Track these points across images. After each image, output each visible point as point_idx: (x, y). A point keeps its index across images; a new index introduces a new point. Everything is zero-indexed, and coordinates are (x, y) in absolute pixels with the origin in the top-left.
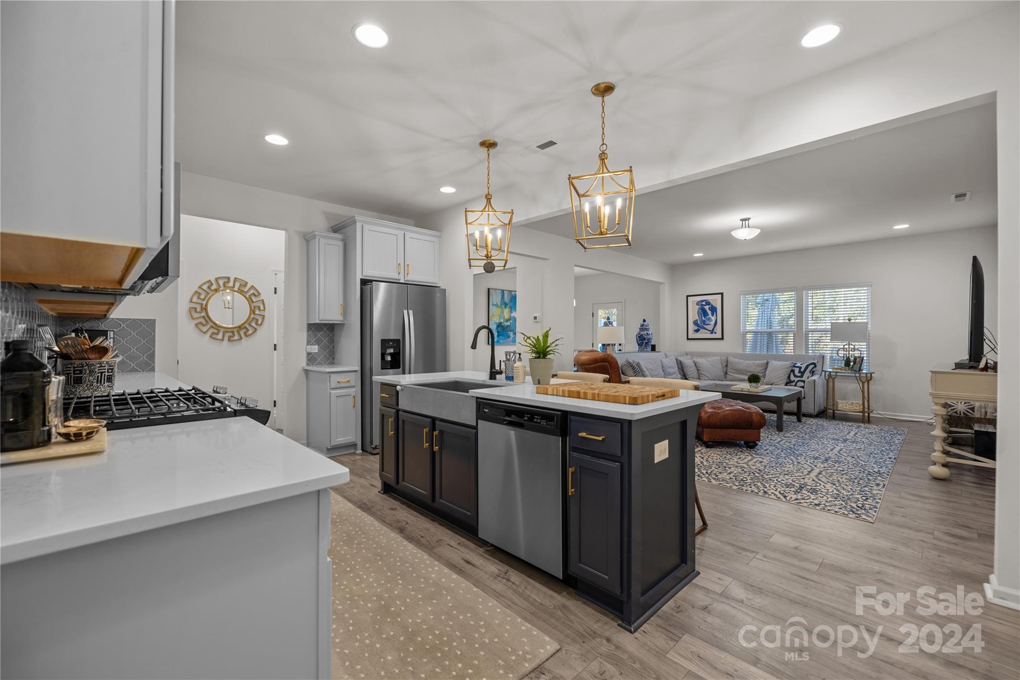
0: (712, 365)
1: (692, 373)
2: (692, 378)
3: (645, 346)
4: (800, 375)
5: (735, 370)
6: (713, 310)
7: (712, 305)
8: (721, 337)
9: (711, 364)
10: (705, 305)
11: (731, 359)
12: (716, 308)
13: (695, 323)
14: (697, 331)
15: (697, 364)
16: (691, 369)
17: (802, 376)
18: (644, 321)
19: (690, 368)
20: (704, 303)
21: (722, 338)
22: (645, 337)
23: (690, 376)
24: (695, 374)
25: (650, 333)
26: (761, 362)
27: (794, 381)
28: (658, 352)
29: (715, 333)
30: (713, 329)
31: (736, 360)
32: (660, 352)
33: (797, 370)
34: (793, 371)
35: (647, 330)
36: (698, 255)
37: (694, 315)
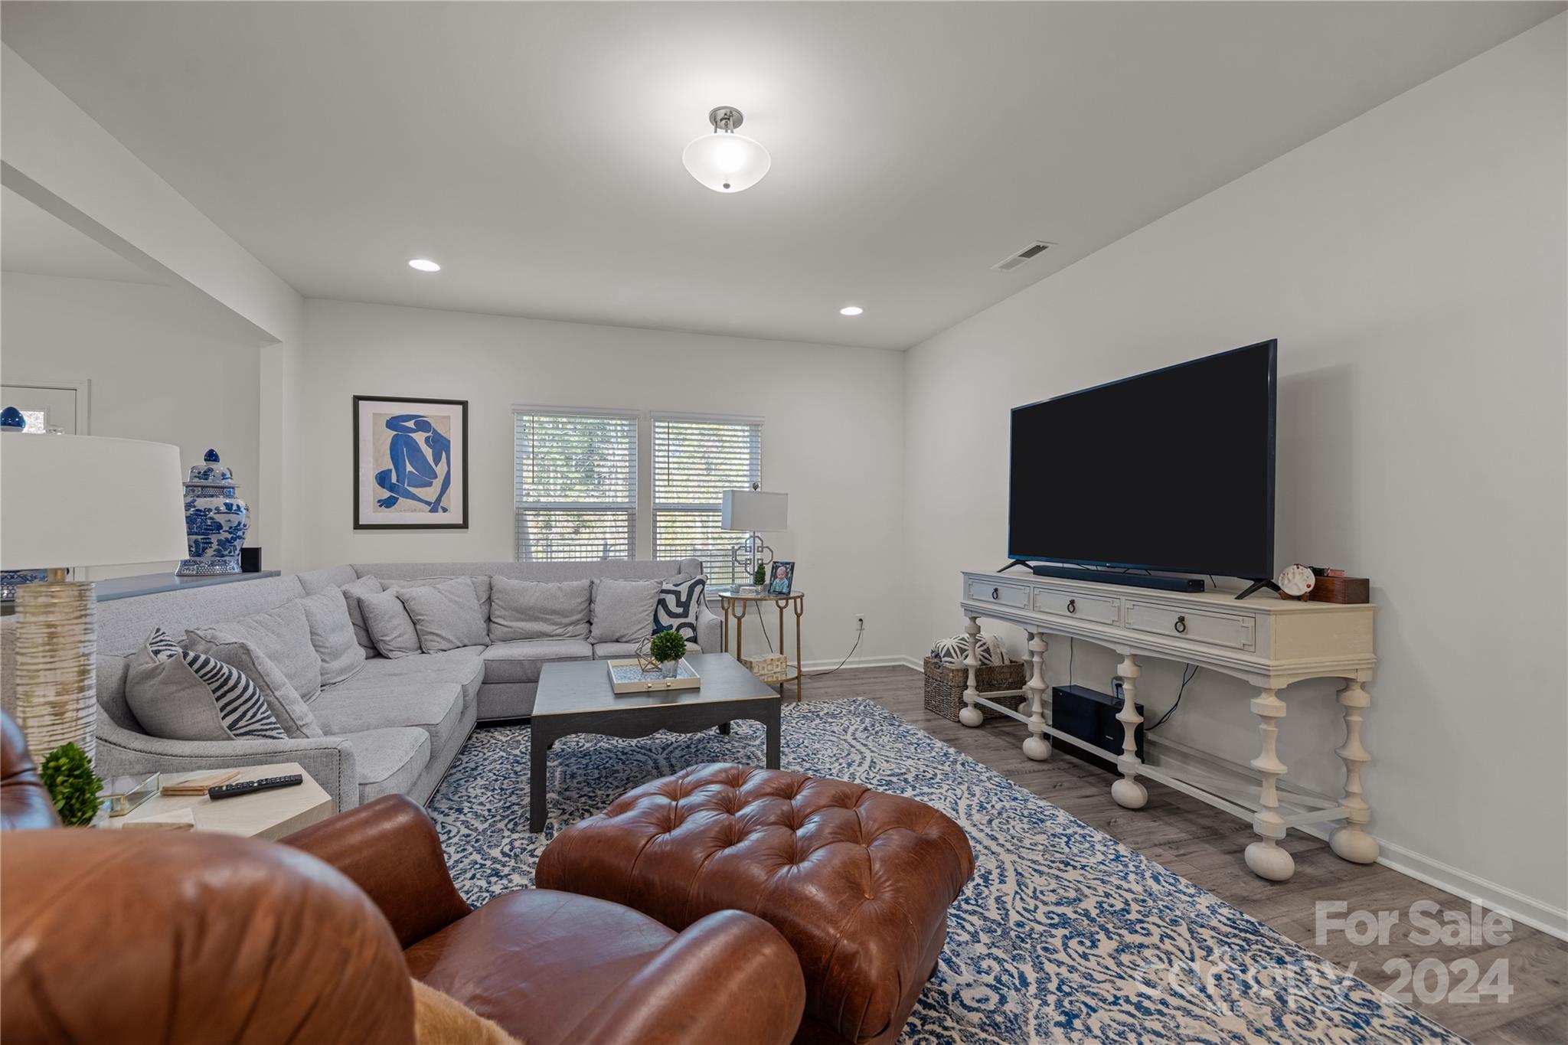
0: (455, 602)
1: (399, 636)
2: (400, 649)
3: (219, 554)
4: (680, 610)
5: (516, 610)
6: (440, 445)
7: (435, 432)
8: (461, 522)
9: (451, 601)
10: (414, 431)
11: (501, 581)
12: (449, 441)
13: (382, 479)
14: (388, 503)
15: (412, 605)
16: (396, 622)
17: (685, 614)
18: (211, 456)
19: (392, 617)
20: (411, 424)
21: (465, 525)
22: (219, 518)
23: (394, 644)
24: (409, 637)
25: (242, 503)
26: (575, 583)
27: (671, 627)
28: (271, 574)
29: (445, 510)
30: (439, 499)
31: (514, 582)
32: (278, 574)
33: (671, 600)
34: (662, 602)
35: (224, 490)
36: (424, 265)
37: (376, 457)
